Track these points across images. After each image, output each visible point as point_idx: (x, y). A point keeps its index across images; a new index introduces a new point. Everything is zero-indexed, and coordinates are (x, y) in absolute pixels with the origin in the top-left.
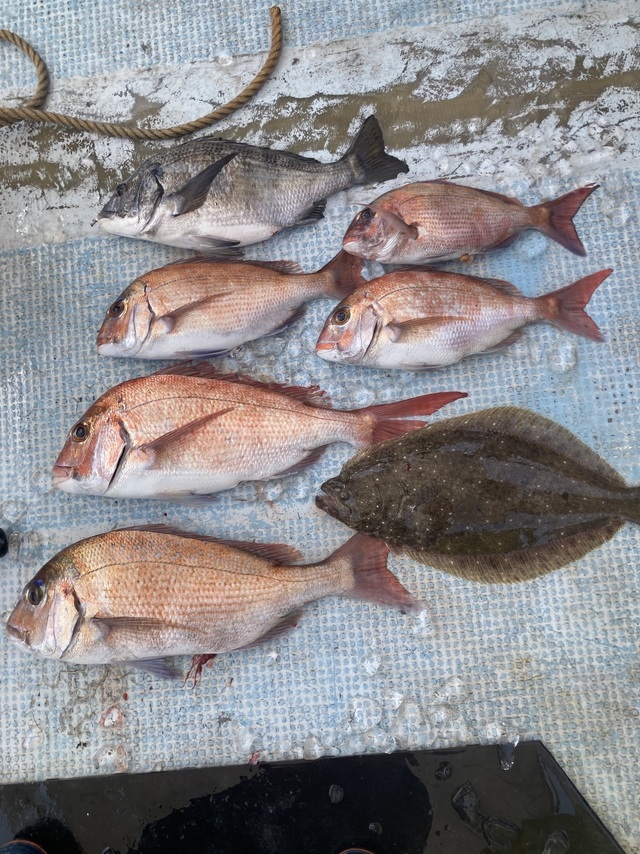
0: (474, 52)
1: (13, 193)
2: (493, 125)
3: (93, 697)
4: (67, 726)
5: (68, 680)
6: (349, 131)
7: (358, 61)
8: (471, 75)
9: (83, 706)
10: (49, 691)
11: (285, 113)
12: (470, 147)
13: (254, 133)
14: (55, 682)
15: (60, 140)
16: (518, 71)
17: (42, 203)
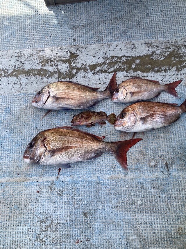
0: (168, 48)
1: (33, 77)
2: (173, 68)
3: (47, 230)
4: (39, 239)
5: (40, 224)
6: (132, 67)
7: (135, 47)
8: (167, 54)
9: (44, 233)
10: (34, 227)
11: (113, 60)
12: (166, 74)
13: (105, 65)
14: (36, 225)
15: (48, 63)
16: (181, 54)
17: (42, 80)
